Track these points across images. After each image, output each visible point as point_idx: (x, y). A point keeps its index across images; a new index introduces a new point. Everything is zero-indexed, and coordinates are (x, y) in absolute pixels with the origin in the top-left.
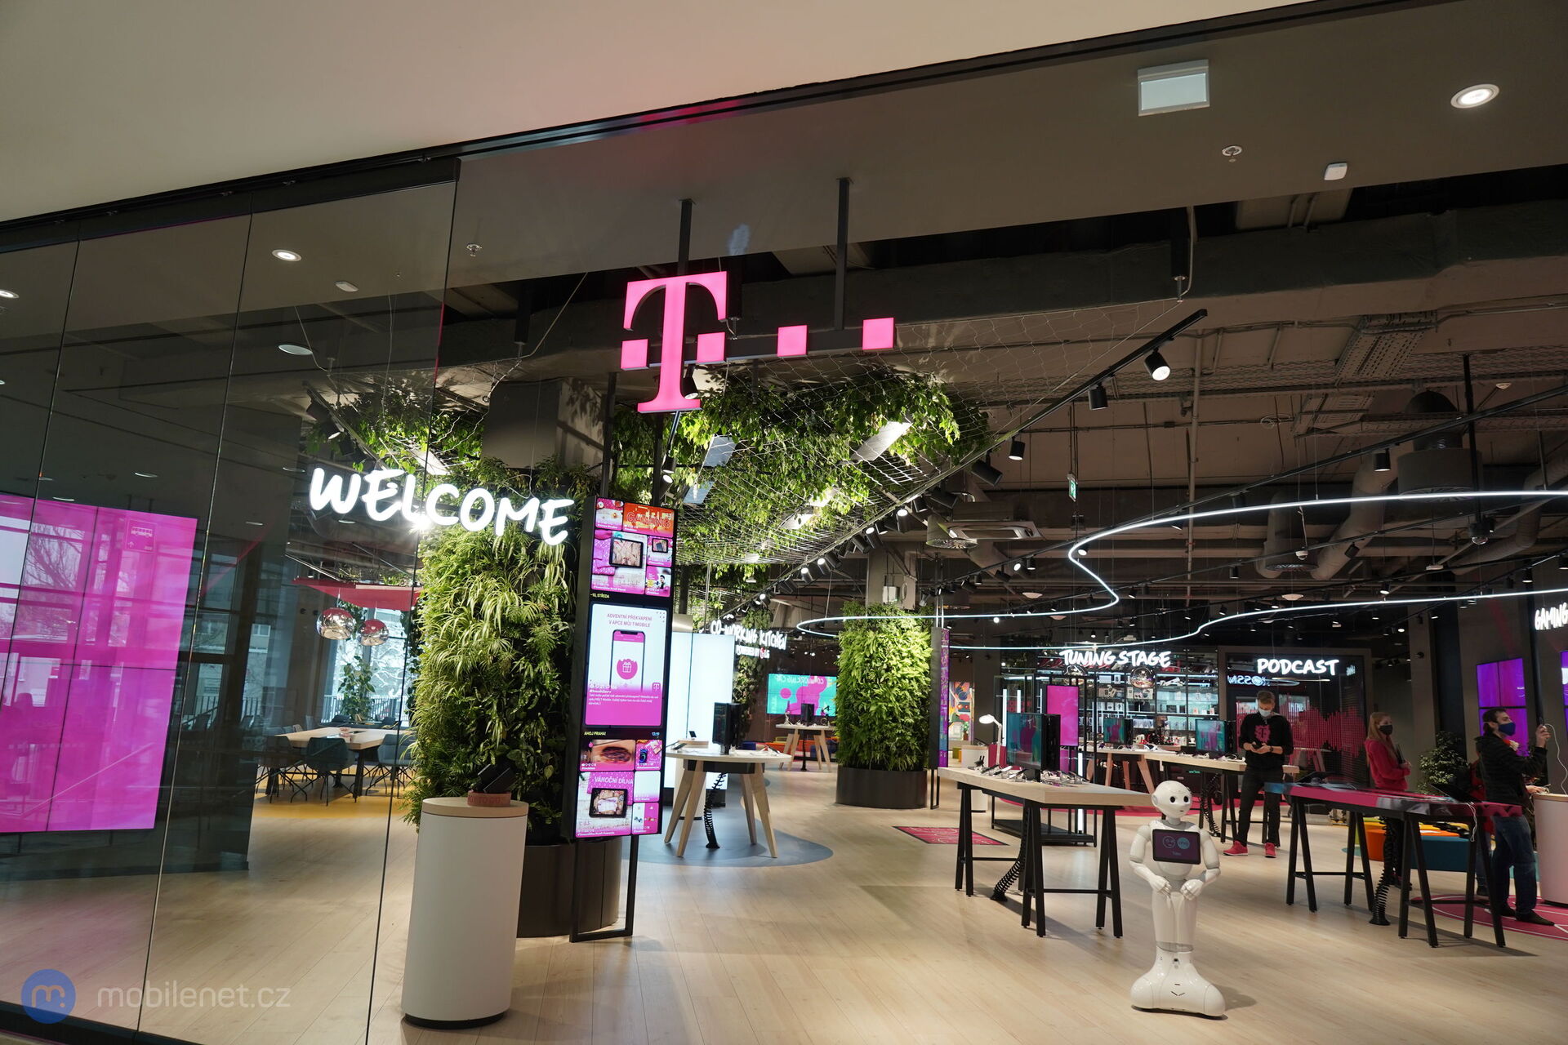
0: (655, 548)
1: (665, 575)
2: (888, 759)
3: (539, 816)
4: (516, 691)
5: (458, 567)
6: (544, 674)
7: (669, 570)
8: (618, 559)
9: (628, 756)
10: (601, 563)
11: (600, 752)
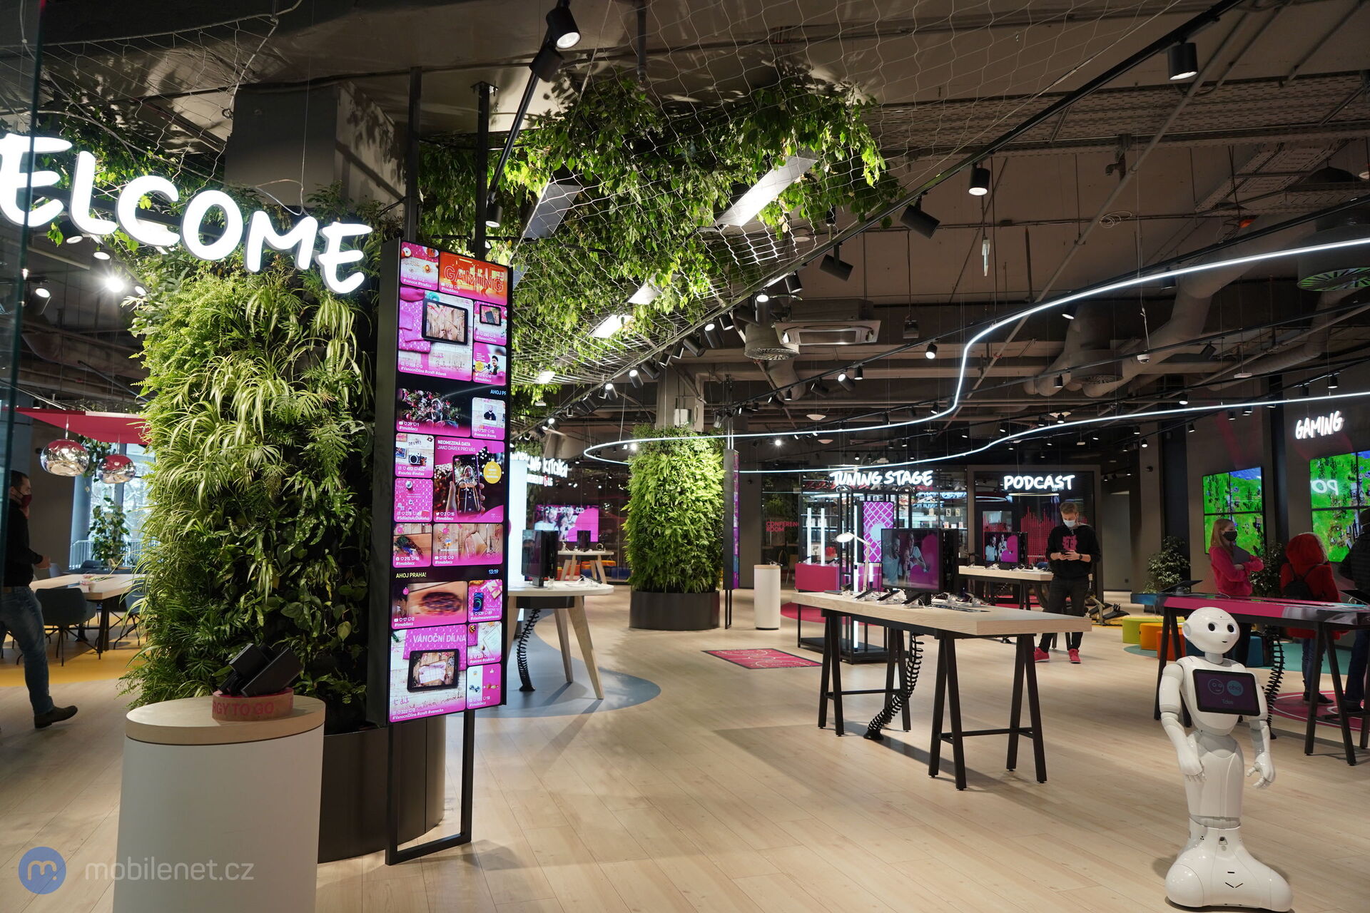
0: (484, 319)
1: (498, 356)
2: (684, 582)
3: (332, 692)
4: (290, 520)
5: (194, 345)
6: (331, 494)
7: (504, 349)
8: (435, 330)
9: (458, 603)
10: (410, 335)
11: (419, 600)
